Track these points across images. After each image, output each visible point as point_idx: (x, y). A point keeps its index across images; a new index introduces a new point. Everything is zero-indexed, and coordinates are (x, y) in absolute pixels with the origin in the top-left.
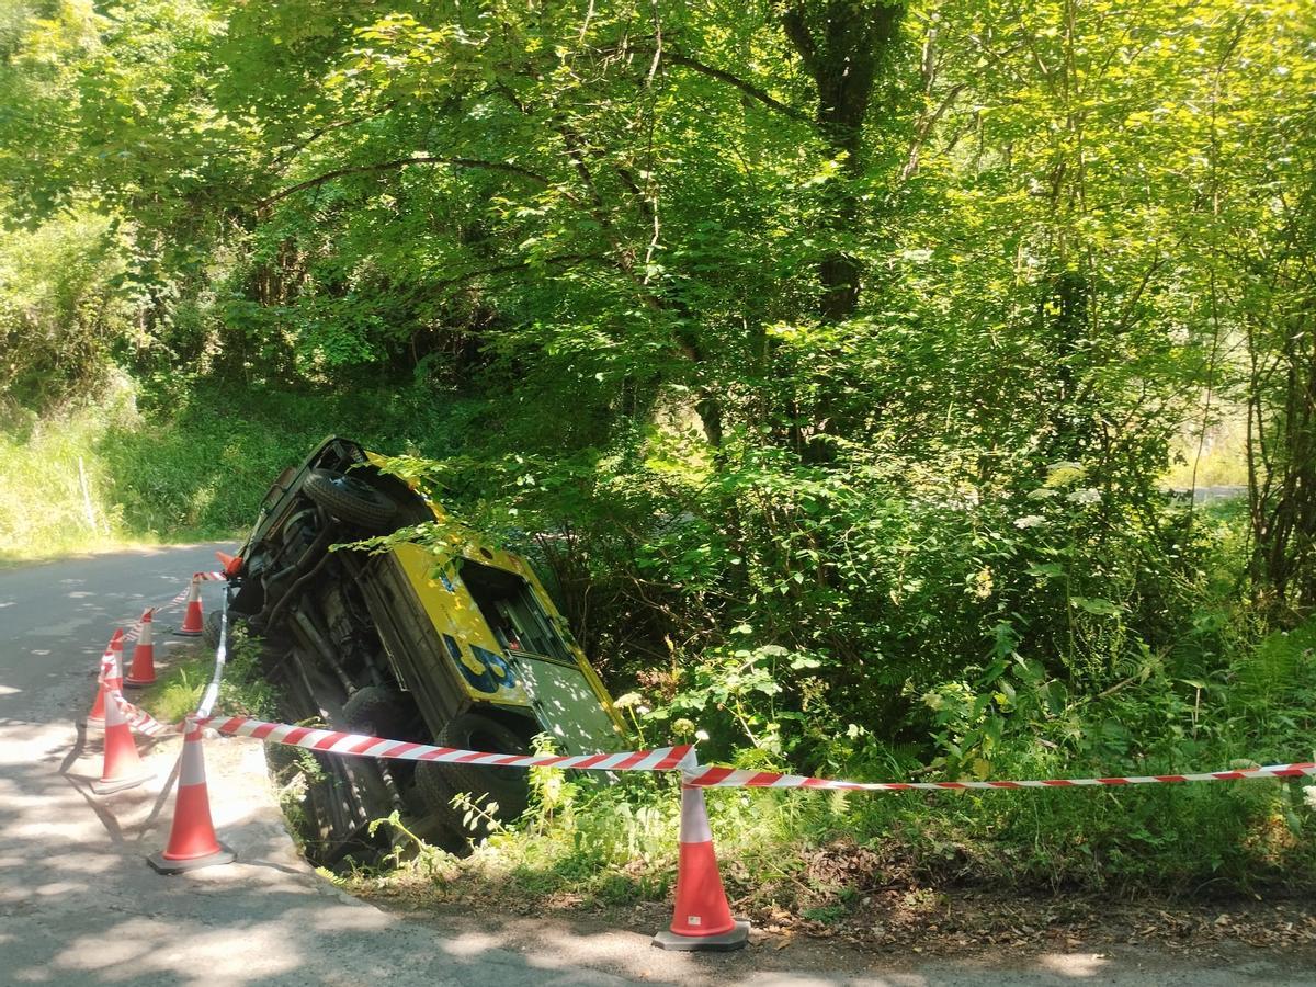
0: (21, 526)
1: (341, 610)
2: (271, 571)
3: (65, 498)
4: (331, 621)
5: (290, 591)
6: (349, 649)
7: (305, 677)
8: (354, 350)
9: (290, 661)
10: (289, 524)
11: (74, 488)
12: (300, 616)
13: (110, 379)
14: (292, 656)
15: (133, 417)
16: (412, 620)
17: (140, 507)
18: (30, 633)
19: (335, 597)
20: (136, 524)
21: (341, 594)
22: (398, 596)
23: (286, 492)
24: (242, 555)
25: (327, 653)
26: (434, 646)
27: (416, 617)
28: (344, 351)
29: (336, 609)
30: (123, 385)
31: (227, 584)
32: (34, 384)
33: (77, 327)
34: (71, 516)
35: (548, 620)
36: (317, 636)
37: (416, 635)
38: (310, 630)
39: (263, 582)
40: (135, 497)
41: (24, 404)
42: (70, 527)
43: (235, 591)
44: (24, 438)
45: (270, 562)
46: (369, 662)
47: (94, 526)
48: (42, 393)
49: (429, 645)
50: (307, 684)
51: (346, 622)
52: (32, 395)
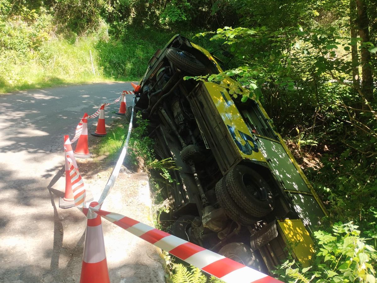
0: (72, 72)
1: (179, 110)
2: (151, 92)
3: (85, 64)
4: (175, 114)
5: (159, 101)
6: (182, 127)
7: (164, 137)
8: (180, 16)
9: (159, 130)
10: (159, 72)
11: (88, 60)
12: (163, 111)
13: (100, 23)
14: (159, 127)
15: (107, 37)
16: (212, 118)
17: (109, 68)
18: (65, 109)
19: (177, 104)
20: (107, 74)
21: (180, 104)
22: (205, 106)
23: (158, 59)
24: (141, 85)
25: (174, 128)
26: (223, 130)
27: (214, 116)
28: (176, 16)
29: (177, 109)
30: (104, 25)
31: (135, 96)
32: (76, 24)
33: (89, 4)
34: (87, 70)
35: (266, 120)
36: (170, 120)
37: (214, 124)
38: (167, 117)
39: (148, 96)
40: (107, 65)
41: (73, 30)
42: (87, 74)
43: (138, 99)
44: (73, 42)
45: (151, 88)
46: (191, 133)
47: (95, 73)
48: (78, 27)
49: (220, 130)
50: (166, 140)
51: (182, 115)
52: (75, 28)
